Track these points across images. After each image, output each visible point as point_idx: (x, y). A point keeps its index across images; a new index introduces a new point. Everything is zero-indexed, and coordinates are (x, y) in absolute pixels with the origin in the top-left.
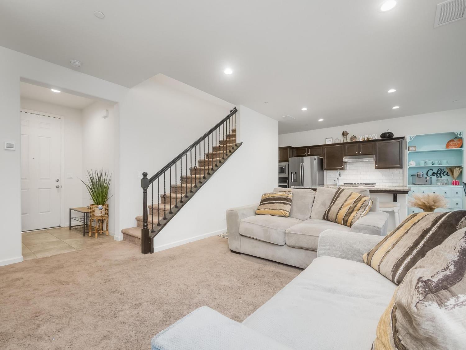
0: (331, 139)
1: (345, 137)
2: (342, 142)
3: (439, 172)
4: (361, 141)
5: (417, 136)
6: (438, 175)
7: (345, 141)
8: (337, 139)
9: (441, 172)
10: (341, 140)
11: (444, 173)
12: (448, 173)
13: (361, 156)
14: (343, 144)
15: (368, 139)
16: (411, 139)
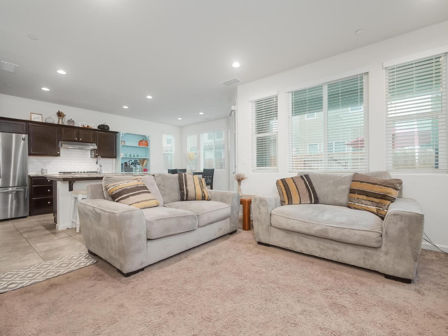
0: (41, 116)
1: (61, 118)
2: (56, 123)
3: (135, 163)
4: (80, 127)
5: (126, 134)
6: (135, 164)
7: (60, 123)
8: (50, 118)
9: (136, 163)
10: (55, 120)
11: (137, 163)
12: (139, 163)
13: (80, 143)
14: (58, 125)
15: (88, 126)
16: (123, 135)
